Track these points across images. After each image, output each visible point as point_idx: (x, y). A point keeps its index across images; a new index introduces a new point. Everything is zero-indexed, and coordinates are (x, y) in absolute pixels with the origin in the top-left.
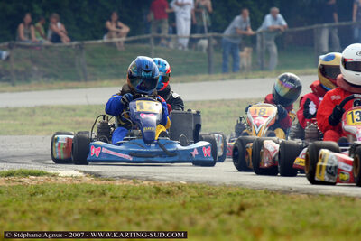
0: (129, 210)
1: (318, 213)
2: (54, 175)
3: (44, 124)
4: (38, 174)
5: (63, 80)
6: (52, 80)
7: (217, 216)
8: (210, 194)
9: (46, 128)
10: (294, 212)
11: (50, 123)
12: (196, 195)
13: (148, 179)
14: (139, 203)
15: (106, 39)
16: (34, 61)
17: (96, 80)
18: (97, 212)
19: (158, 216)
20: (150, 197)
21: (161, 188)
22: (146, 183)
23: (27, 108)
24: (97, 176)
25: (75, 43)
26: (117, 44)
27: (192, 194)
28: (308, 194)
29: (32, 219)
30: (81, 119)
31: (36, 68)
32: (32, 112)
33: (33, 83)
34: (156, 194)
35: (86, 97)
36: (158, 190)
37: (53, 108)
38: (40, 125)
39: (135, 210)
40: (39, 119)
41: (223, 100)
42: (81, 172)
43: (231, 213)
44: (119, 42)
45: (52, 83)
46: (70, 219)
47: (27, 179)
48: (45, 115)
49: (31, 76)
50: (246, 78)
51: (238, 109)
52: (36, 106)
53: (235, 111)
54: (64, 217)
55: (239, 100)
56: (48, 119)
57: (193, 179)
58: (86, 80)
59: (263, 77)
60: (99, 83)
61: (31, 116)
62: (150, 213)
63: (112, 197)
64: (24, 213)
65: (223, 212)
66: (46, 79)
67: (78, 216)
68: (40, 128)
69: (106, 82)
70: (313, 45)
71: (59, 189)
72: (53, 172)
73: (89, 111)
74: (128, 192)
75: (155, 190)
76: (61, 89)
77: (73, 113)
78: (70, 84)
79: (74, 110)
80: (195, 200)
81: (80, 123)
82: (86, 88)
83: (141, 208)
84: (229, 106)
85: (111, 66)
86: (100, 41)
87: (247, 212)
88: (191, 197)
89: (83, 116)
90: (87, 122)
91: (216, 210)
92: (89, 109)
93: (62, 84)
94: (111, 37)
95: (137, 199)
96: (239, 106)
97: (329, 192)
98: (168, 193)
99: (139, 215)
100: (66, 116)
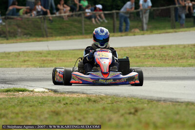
0: (74, 112)
1: (177, 113)
2: (32, 91)
3: (25, 61)
4: (23, 91)
5: (35, 36)
6: (28, 36)
7: (122, 115)
8: (117, 102)
9: (25, 63)
10: (164, 113)
11: (28, 60)
12: (110, 102)
13: (83, 93)
14: (79, 107)
15: (58, 14)
16: (19, 26)
17: (52, 36)
18: (57, 114)
19: (90, 115)
20: (85, 103)
21: (91, 98)
22: (82, 95)
23: (16, 52)
24: (55, 91)
25: (41, 16)
26: (64, 17)
27: (108, 102)
28: (171, 101)
29: (22, 118)
30: (45, 58)
31: (19, 30)
32: (18, 54)
33: (18, 38)
34: (88, 102)
35: (48, 46)
36: (89, 100)
37: (29, 52)
38: (22, 62)
39: (78, 112)
40: (22, 59)
41: (122, 48)
42: (46, 89)
43: (130, 113)
44: (65, 16)
45: (29, 38)
46: (42, 117)
47: (17, 94)
48: (25, 56)
49: (17, 34)
50: (134, 35)
51: (130, 52)
52: (20, 52)
53: (128, 54)
54: (39, 116)
55: (130, 47)
56: (27, 58)
57: (108, 93)
58: (47, 36)
59: (143, 34)
60: (54, 38)
61: (18, 57)
62: (86, 113)
63: (64, 104)
64: (17, 114)
65: (126, 113)
66: (25, 36)
67: (47, 116)
68: (23, 63)
69: (58, 38)
70: (170, 17)
71: (36, 100)
72: (31, 89)
73: (49, 54)
74: (73, 101)
75: (87, 100)
76: (33, 41)
77: (40, 55)
78: (39, 39)
79: (41, 53)
80: (110, 105)
81: (44, 61)
82: (47, 41)
83: (81, 111)
84: (125, 51)
85: (61, 29)
86: (54, 15)
87: (139, 113)
88: (108, 104)
89: (46, 57)
90: (48, 60)
91: (122, 112)
92: (49, 53)
93: (34, 39)
94: (60, 13)
95: (78, 105)
96: (131, 50)
97: (182, 100)
98: (95, 101)
99: (80, 115)
100: (37, 57)
